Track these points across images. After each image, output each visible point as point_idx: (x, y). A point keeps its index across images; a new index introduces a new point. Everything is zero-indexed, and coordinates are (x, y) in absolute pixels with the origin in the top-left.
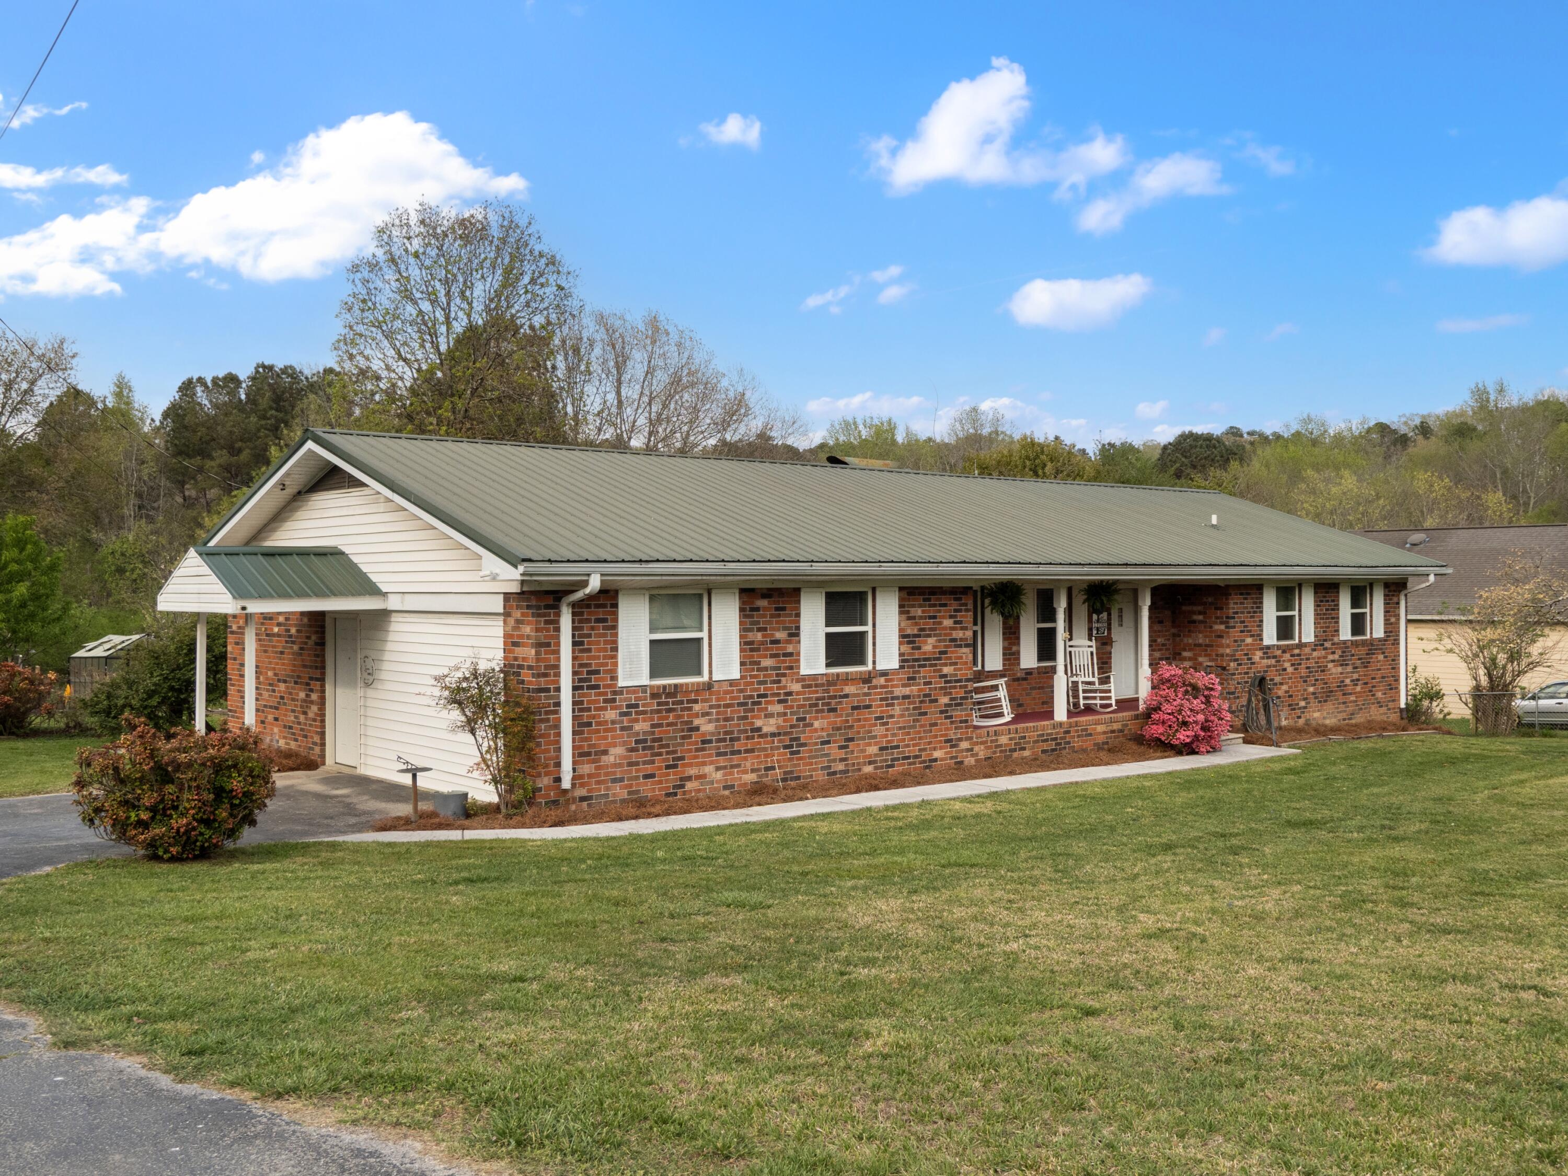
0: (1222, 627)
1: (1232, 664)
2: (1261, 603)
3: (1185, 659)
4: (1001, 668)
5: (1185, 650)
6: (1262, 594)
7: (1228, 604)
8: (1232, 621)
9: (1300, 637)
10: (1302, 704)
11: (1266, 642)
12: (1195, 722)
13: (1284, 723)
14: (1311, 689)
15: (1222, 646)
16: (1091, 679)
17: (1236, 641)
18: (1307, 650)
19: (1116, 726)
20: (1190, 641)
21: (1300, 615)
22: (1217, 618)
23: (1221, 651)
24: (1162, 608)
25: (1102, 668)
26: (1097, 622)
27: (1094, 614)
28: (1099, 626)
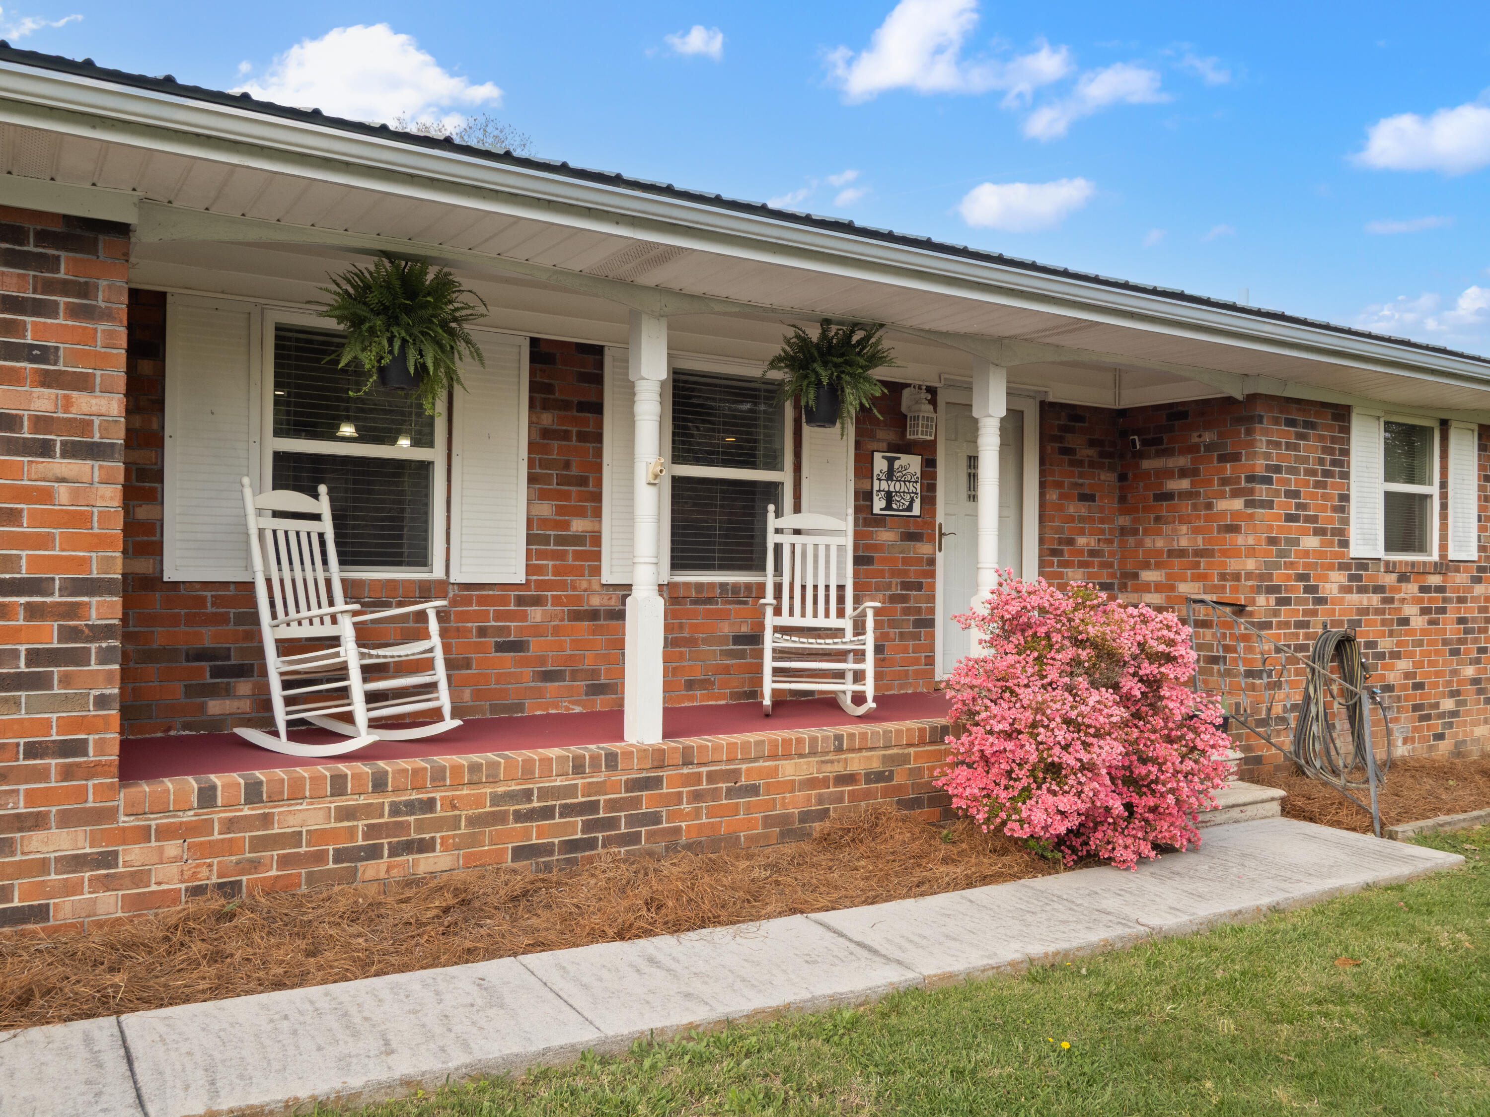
0: (1238, 504)
1: (1261, 599)
2: (1346, 452)
3: (1146, 588)
4: (520, 577)
5: (1146, 566)
6: (1347, 430)
7: (1251, 444)
8: (1262, 492)
9: (1443, 547)
10: (1448, 704)
11: (1357, 550)
12: (1087, 768)
13: (1401, 750)
14: (1470, 671)
15: (1235, 553)
16: (833, 622)
17: (1272, 541)
18: (1461, 579)
19: (857, 763)
20: (1160, 543)
21: (1444, 496)
22: (1224, 482)
23: (1233, 565)
24: (1092, 464)
25: (904, 599)
26: (887, 480)
27: (878, 456)
28: (892, 489)
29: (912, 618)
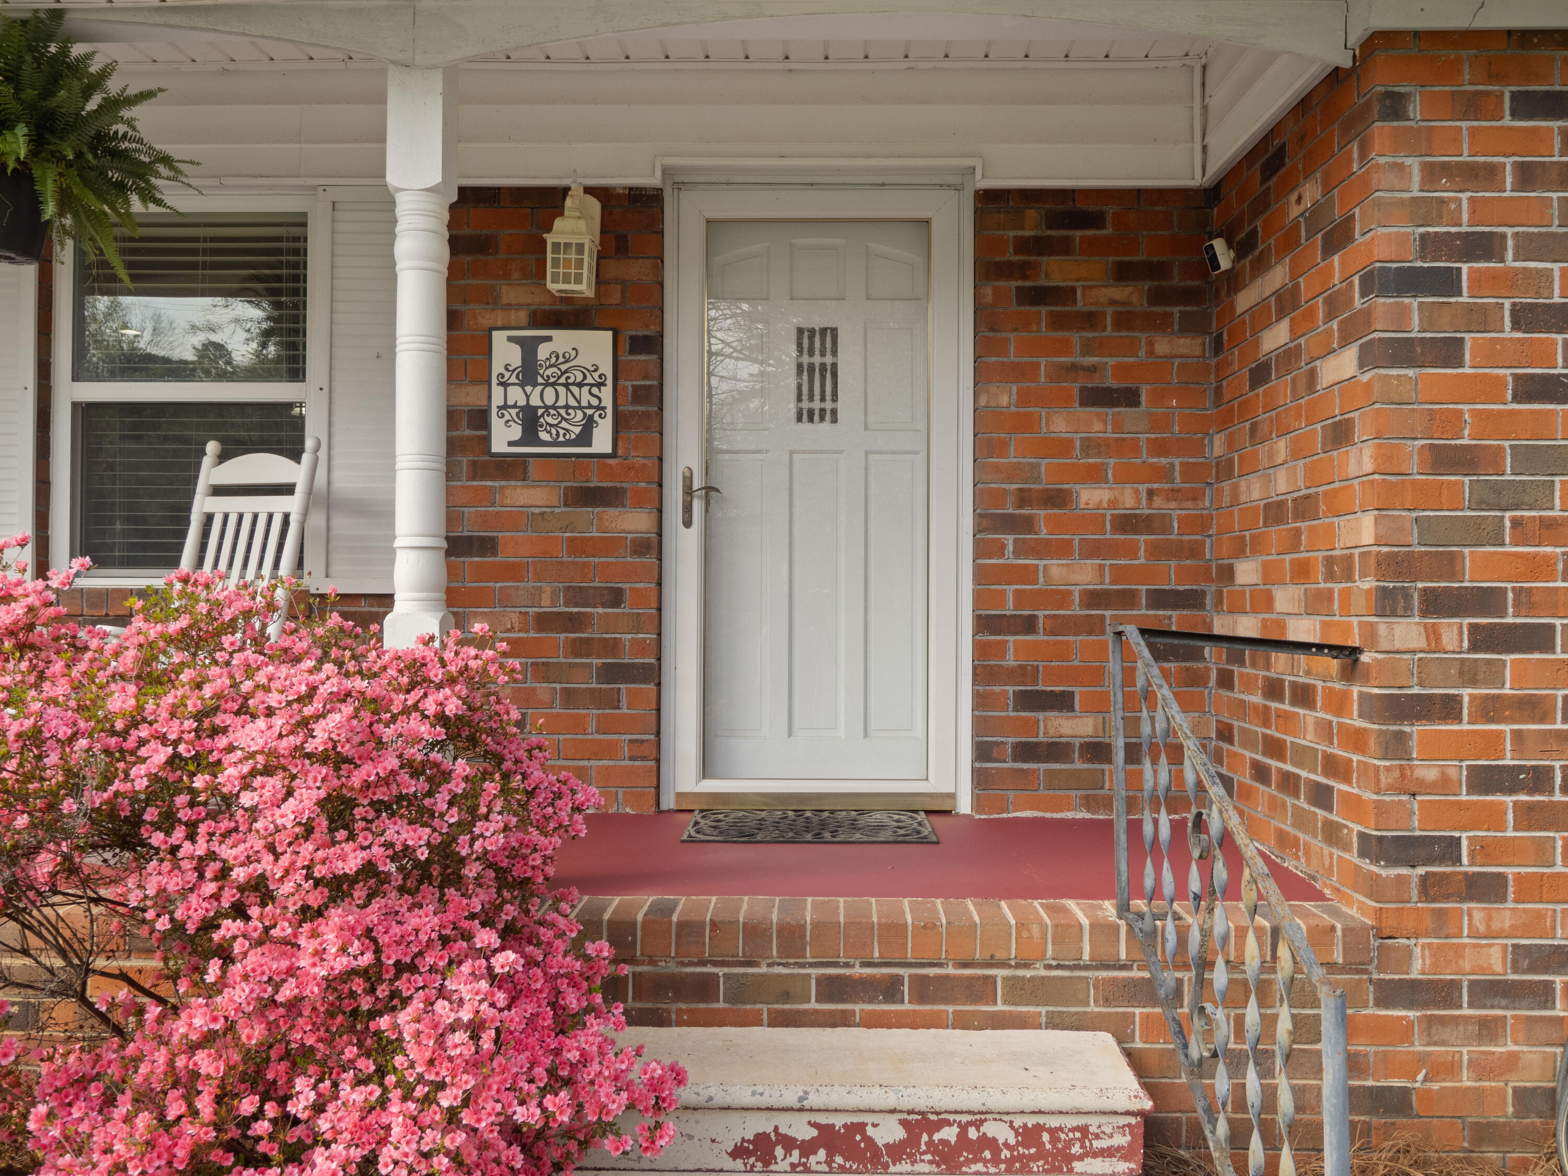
7: (1371, 183)
15: (1346, 499)
20: (1256, 491)
23: (1343, 534)
24: (1125, 320)
25: (572, 622)
26: (522, 385)
27: (499, 338)
28: (535, 401)
29: (597, 661)
